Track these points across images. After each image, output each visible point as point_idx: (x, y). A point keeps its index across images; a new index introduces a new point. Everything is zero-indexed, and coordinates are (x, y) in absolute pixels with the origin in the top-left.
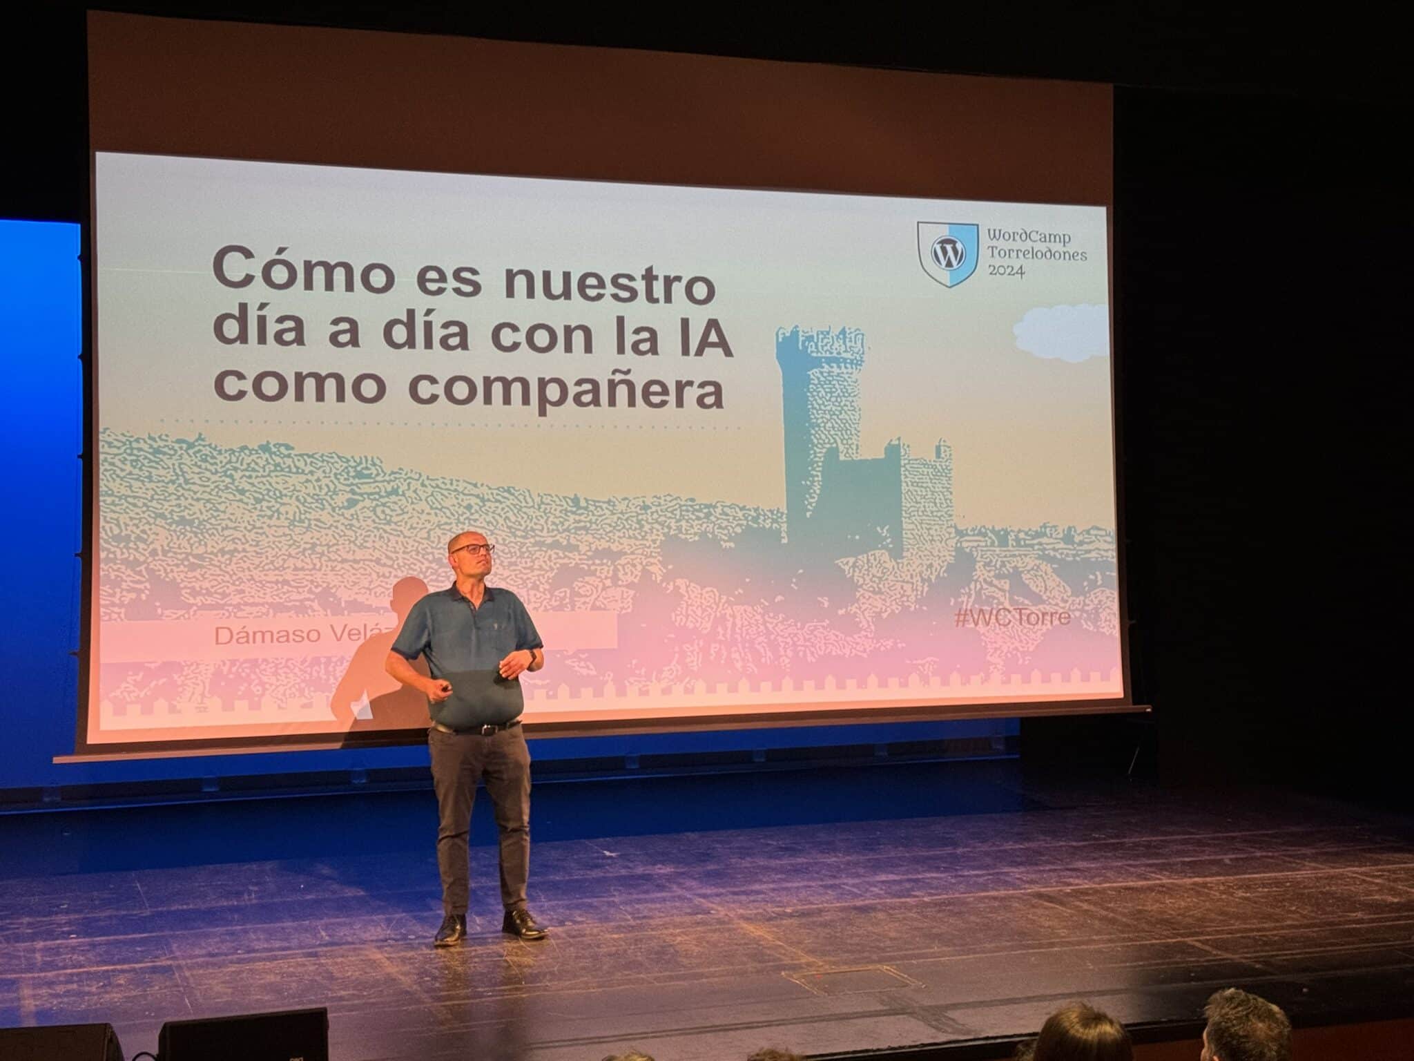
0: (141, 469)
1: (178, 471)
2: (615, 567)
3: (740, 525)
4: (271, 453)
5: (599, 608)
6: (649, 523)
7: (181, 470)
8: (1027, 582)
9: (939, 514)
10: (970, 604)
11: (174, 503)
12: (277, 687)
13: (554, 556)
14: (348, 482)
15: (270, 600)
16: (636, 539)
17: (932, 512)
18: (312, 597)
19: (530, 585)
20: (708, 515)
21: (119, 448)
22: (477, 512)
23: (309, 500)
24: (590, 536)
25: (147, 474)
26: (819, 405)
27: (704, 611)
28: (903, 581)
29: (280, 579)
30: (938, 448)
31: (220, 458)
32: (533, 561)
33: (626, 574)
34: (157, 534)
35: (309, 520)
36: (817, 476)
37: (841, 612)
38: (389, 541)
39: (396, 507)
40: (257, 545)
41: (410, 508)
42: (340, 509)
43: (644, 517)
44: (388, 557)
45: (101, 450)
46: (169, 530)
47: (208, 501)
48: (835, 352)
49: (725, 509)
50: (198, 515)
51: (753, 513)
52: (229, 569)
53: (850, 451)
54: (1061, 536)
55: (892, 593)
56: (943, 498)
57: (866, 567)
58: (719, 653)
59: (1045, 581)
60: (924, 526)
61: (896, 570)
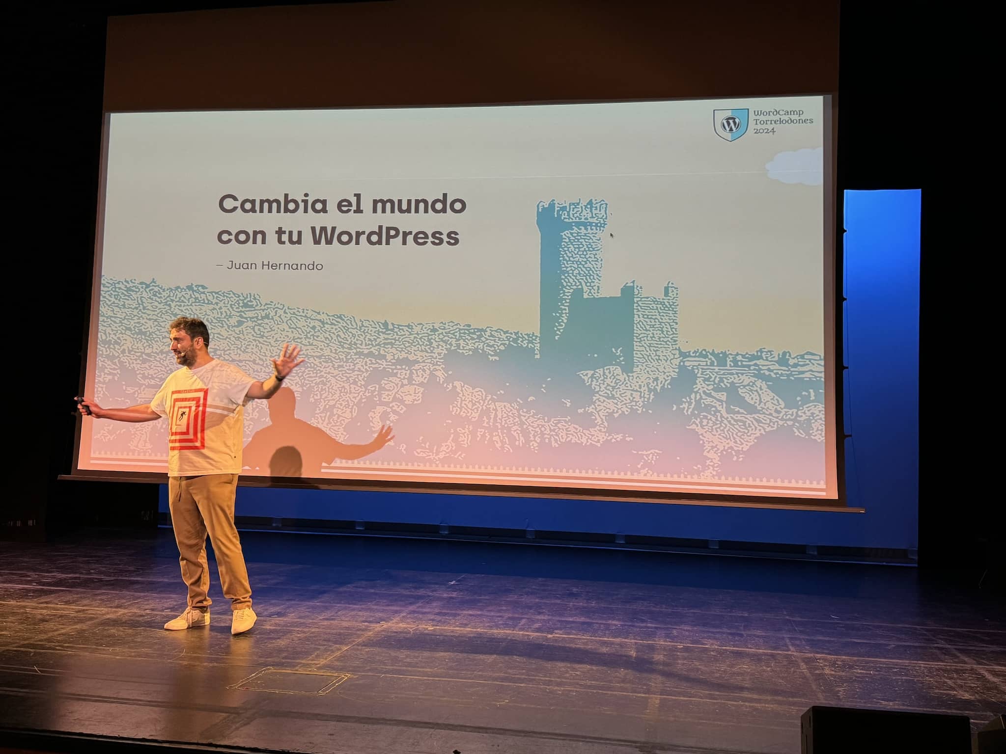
0: (119, 300)
1: (140, 302)
2: (411, 371)
3: (504, 344)
4: (193, 291)
5: (398, 399)
6: (436, 341)
7: (142, 301)
8: (743, 395)
9: (665, 340)
10: (690, 410)
11: (136, 321)
13: (369, 362)
14: (239, 310)
16: (428, 352)
17: (660, 338)
19: (352, 381)
20: (480, 337)
21: (108, 287)
22: (318, 331)
23: (215, 321)
24: (394, 349)
25: (123, 303)
26: (569, 257)
27: (474, 405)
28: (633, 390)
30: (666, 289)
31: (164, 294)
32: (354, 365)
33: (419, 376)
34: (126, 340)
36: (565, 310)
37: (580, 411)
38: (262, 348)
41: (275, 328)
42: (233, 327)
43: (433, 337)
44: (260, 359)
46: (132, 338)
47: (156, 320)
48: (583, 218)
49: (493, 333)
50: (149, 329)
51: (513, 336)
52: (165, 363)
53: (592, 291)
54: (776, 359)
55: (622, 399)
56: (669, 327)
57: (602, 378)
58: (483, 436)
59: (759, 395)
60: (652, 348)
61: (627, 381)
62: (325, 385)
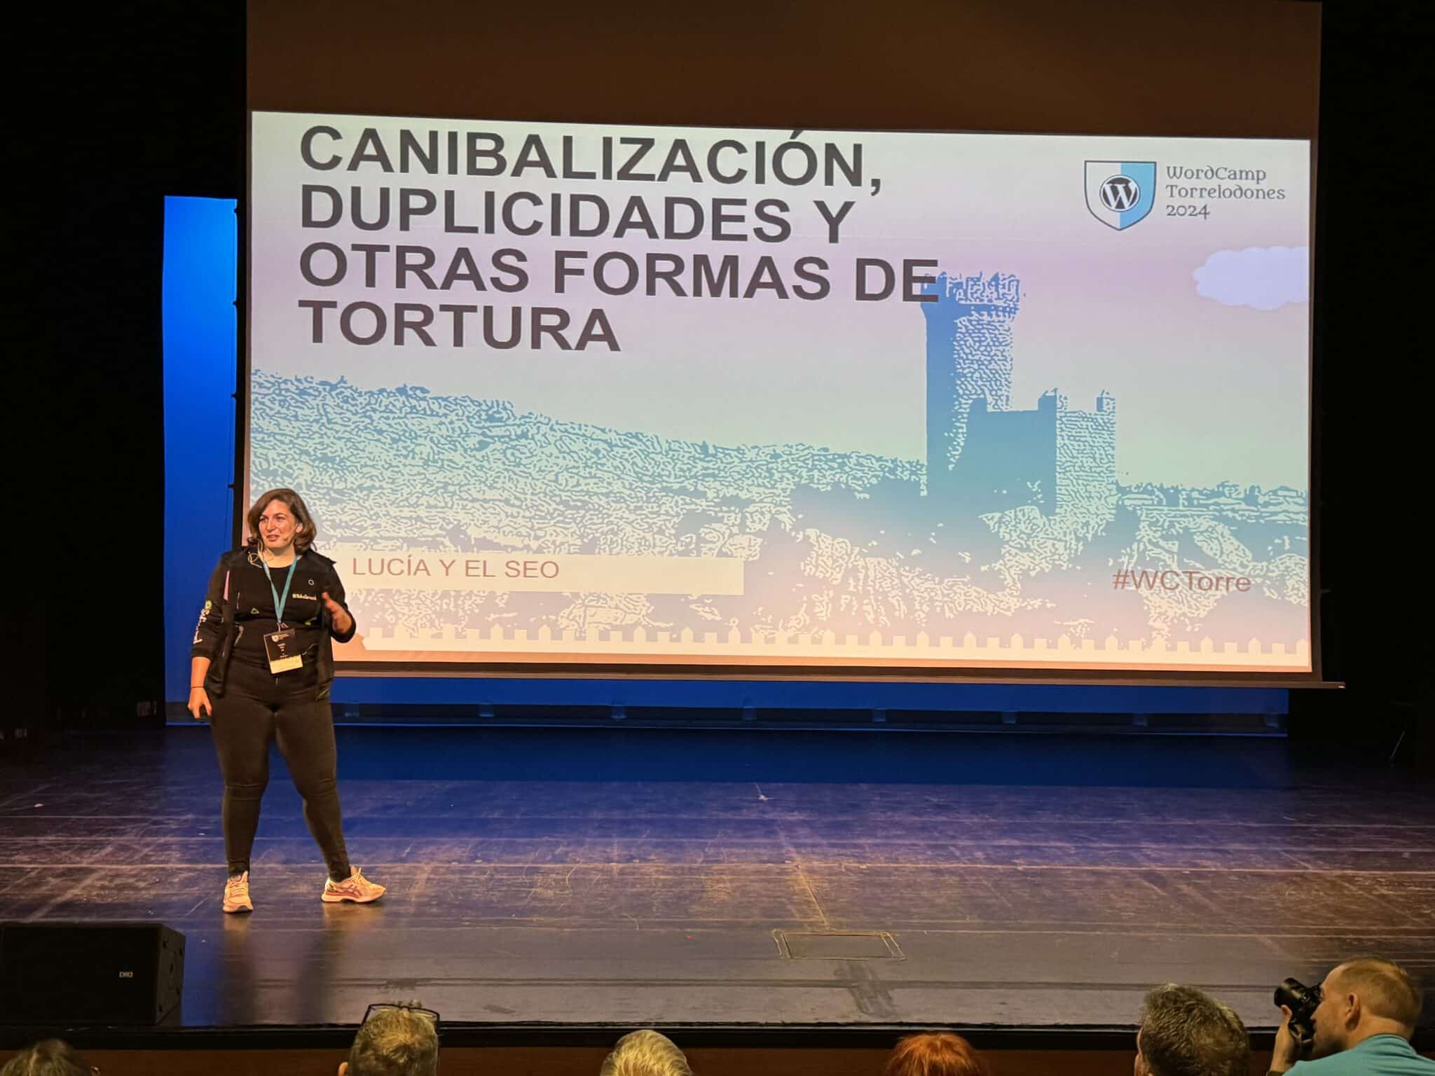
0: (288, 409)
2: (743, 514)
3: (877, 476)
4: (408, 396)
5: (726, 555)
6: (779, 472)
7: (324, 410)
8: (1199, 544)
9: (1098, 470)
10: (1131, 565)
11: (318, 441)
12: (409, 616)
13: (680, 502)
14: (481, 425)
15: (405, 535)
16: (767, 487)
17: (1091, 468)
18: (444, 533)
19: (656, 530)
20: (842, 465)
21: (269, 389)
22: (604, 457)
23: (443, 441)
24: (718, 483)
25: (294, 413)
26: (967, 354)
27: (835, 561)
28: (1055, 539)
29: (414, 515)
30: (1100, 401)
31: (361, 400)
32: (659, 506)
33: (754, 522)
34: (302, 470)
35: (443, 460)
36: (962, 428)
37: (983, 568)
38: (518, 482)
39: (526, 450)
40: (392, 483)
41: (538, 451)
42: (472, 450)
43: (774, 466)
44: (516, 498)
45: (253, 390)
47: (349, 440)
48: (986, 299)
49: (861, 460)
50: (339, 453)
51: (889, 464)
52: (367, 504)
53: (999, 403)
54: (1242, 496)
55: (1041, 551)
56: (1102, 452)
57: (1013, 523)
58: (849, 606)
59: (1221, 544)
60: (1080, 482)
61: (1047, 527)
62: (616, 534)
